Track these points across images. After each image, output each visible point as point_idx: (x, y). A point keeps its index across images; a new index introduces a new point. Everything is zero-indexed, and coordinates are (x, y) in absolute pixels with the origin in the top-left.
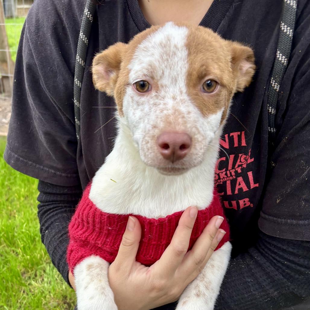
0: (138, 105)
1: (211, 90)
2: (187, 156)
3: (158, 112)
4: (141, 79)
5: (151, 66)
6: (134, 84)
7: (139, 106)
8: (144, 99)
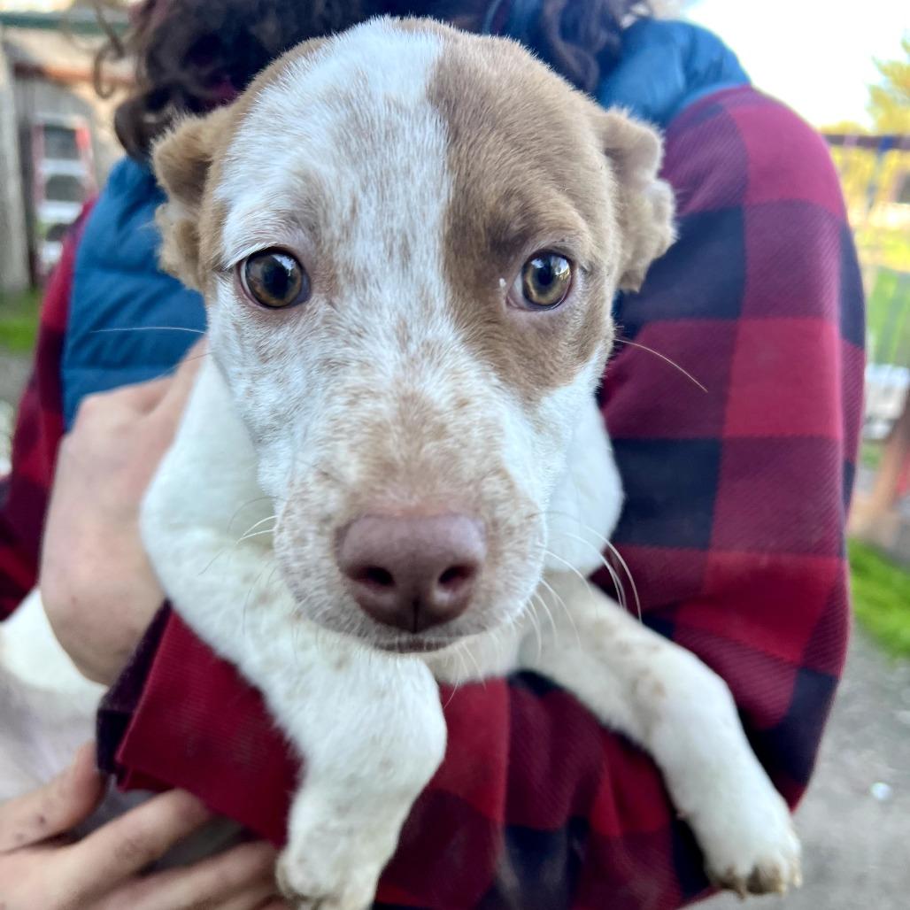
0: (264, 359)
1: (552, 296)
2: (472, 606)
3: (340, 401)
4: (268, 241)
5: (306, 178)
6: (239, 264)
7: (266, 361)
8: (282, 336)
